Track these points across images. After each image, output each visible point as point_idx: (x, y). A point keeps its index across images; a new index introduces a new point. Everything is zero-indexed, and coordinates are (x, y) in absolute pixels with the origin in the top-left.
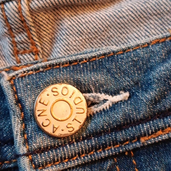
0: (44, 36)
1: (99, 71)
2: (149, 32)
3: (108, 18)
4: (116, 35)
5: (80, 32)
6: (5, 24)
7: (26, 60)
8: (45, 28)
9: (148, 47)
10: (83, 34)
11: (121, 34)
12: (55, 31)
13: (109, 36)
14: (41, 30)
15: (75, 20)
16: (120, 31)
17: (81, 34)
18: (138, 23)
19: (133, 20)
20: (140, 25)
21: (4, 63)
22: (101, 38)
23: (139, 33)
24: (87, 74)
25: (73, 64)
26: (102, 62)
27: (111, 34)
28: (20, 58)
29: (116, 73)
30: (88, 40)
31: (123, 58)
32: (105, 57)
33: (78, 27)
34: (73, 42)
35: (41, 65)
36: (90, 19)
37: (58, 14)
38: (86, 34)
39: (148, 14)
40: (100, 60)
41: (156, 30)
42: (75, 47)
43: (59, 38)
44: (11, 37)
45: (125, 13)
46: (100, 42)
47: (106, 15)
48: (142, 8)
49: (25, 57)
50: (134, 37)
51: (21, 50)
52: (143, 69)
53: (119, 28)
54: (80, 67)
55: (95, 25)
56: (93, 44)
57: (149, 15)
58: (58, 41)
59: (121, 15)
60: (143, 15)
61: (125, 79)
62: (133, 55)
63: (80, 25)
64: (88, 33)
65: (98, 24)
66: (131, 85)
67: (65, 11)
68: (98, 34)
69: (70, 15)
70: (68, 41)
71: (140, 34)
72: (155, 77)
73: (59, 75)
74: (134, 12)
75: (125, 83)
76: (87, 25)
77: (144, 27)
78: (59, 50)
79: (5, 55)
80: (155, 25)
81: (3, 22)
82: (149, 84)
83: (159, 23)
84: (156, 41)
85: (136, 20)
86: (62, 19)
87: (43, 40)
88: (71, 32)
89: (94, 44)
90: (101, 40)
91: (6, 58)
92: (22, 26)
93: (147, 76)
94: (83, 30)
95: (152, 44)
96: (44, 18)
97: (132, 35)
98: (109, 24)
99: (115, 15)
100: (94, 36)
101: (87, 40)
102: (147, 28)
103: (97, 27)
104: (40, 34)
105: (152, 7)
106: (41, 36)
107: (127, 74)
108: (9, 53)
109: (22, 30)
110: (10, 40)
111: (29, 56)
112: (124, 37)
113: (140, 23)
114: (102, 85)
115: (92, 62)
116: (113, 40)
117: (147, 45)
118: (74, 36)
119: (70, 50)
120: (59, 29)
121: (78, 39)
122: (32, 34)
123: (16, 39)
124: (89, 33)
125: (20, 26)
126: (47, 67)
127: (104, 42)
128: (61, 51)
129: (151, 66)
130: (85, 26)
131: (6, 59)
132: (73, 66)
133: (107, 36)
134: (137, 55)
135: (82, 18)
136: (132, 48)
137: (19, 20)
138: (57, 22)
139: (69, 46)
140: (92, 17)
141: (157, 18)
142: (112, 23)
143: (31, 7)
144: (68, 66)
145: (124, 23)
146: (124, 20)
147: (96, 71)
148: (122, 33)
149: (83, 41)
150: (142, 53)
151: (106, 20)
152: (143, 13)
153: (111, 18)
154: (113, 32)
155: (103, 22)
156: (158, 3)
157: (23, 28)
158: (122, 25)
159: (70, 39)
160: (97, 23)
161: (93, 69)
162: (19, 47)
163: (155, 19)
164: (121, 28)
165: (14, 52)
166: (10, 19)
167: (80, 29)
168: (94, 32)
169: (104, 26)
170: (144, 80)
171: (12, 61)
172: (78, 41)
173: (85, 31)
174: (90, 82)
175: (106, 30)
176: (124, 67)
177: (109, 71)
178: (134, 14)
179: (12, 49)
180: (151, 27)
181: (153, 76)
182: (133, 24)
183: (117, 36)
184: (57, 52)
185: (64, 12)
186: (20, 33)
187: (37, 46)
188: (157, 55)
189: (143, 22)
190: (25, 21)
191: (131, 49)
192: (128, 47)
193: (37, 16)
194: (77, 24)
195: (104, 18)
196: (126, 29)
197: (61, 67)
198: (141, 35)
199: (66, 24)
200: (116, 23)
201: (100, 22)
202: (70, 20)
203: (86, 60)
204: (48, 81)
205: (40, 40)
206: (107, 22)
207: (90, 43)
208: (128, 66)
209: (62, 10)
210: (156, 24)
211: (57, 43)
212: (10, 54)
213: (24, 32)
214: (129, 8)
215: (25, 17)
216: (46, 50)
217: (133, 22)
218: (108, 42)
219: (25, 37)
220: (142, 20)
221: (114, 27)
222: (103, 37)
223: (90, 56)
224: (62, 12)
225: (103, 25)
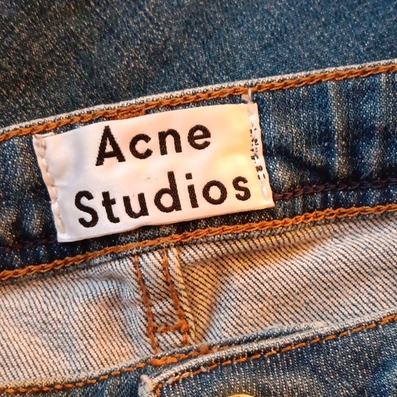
0: (200, 302)
1: (298, 369)
2: (374, 297)
3: (305, 273)
4: (318, 299)
5: (260, 296)
6: (138, 286)
7: (167, 342)
8: (202, 289)
9: (376, 328)
10: (264, 299)
11: (328, 298)
12: (217, 292)
13: (307, 301)
14: (195, 293)
15: (251, 276)
16: (325, 293)
17: (261, 299)
18: (356, 281)
19: (348, 277)
20: (359, 284)
21: (131, 348)
22: (294, 304)
23: (357, 298)
24: (279, 376)
25: (254, 357)
26: (301, 353)
27: (311, 298)
28: (159, 340)
29: (327, 374)
30: (273, 308)
31: (337, 346)
32: (307, 345)
33: (256, 288)
34: (249, 312)
35: (202, 361)
36: (275, 274)
37: (224, 266)
38: (269, 298)
39: (372, 267)
40: (299, 350)
41: (386, 293)
42: (250, 321)
43: (223, 305)
44: (147, 307)
45: (333, 265)
46: (293, 311)
47: (302, 266)
48: (362, 257)
49: (167, 337)
50: (349, 304)
51: (160, 326)
52: (371, 367)
53: (325, 289)
54: (266, 363)
55: (284, 283)
56: (280, 314)
57: (374, 270)
58: (222, 309)
59: (327, 269)
60: (364, 269)
61: (343, 385)
62: (354, 341)
63: (259, 284)
64: (272, 297)
65: (290, 283)
66: (353, 394)
67: (234, 260)
68: (289, 298)
69: (242, 267)
70: (240, 310)
71: (359, 300)
72: (392, 382)
73: (234, 379)
74: (349, 264)
75: (342, 391)
76: (271, 283)
77: (366, 287)
78: (223, 325)
79: (131, 334)
80: (383, 285)
81: (136, 283)
82: (381, 393)
83: (391, 282)
84: (389, 318)
85: (352, 277)
86: (229, 274)
87: (198, 308)
88: (244, 296)
89: (282, 313)
90: (294, 307)
91: (134, 338)
92: (167, 290)
93: (377, 378)
94: (264, 293)
95: (382, 323)
96: (201, 274)
97: (345, 300)
98: (308, 282)
99: (317, 269)
100: (283, 302)
101: (270, 308)
102: (371, 289)
103: (288, 288)
104: (193, 299)
105: (378, 256)
106: (194, 302)
107: (344, 374)
108: (140, 331)
109: (166, 296)
110: (144, 310)
111: (173, 336)
112: (332, 302)
113: (358, 280)
114: (304, 394)
115: (286, 353)
116: (315, 307)
117: (374, 325)
118: (250, 301)
119: (242, 325)
120: (224, 290)
121: (255, 307)
122: (182, 302)
123: (154, 308)
124: (275, 297)
125: (163, 290)
126: (212, 364)
127: (298, 310)
128: (228, 327)
129: (384, 362)
130: (268, 287)
131: (133, 341)
132: (254, 360)
133: (305, 301)
134: (360, 343)
135: (263, 272)
136: (351, 330)
137: (163, 280)
138: (220, 278)
139: (242, 318)
140: (278, 271)
141: (386, 275)
142: (313, 281)
143: (182, 260)
144: (246, 361)
145: (333, 281)
146: (332, 277)
147: (293, 370)
148: (329, 296)
149: (265, 309)
150: (368, 339)
151: (302, 276)
152: (364, 266)
153: (311, 272)
154: (315, 295)
155: (298, 279)
156: (388, 250)
157: (167, 292)
158: (329, 284)
159: (242, 307)
160: (288, 281)
161: (287, 366)
162: (158, 321)
163: (384, 276)
164: (327, 288)
165: (148, 330)
166: (148, 280)
167: (259, 291)
168: (282, 295)
169: (299, 286)
170: (374, 386)
171: (144, 344)
172: (257, 311)
173: (268, 294)
174: (285, 389)
175: (302, 293)
176: (339, 362)
177: (314, 370)
178: (348, 267)
179: (145, 325)
180: (377, 288)
181: (388, 380)
182: (347, 282)
183: (320, 301)
184: (220, 328)
185: (233, 262)
186: (161, 300)
187: (187, 319)
188: (393, 343)
189: (364, 279)
190: (173, 283)
191: (349, 331)
192: (344, 328)
193: (190, 272)
194: (254, 283)
195: (298, 272)
196: (336, 291)
197: (235, 363)
198: (361, 302)
199: (236, 282)
200: (319, 280)
201: (293, 280)
202: (243, 275)
203: (274, 349)
204: (216, 390)
205: (192, 309)
206: (305, 278)
207: (275, 312)
208: (346, 362)
209: (229, 259)
210: (386, 284)
211: (219, 312)
212: (142, 333)
213: (168, 298)
214: (341, 256)
215: (173, 277)
216: (200, 324)
217: (348, 280)
218: (305, 311)
219: (170, 307)
220: (362, 277)
221: (316, 287)
222: (297, 303)
223: (281, 343)
224: (230, 263)
225: (297, 284)
